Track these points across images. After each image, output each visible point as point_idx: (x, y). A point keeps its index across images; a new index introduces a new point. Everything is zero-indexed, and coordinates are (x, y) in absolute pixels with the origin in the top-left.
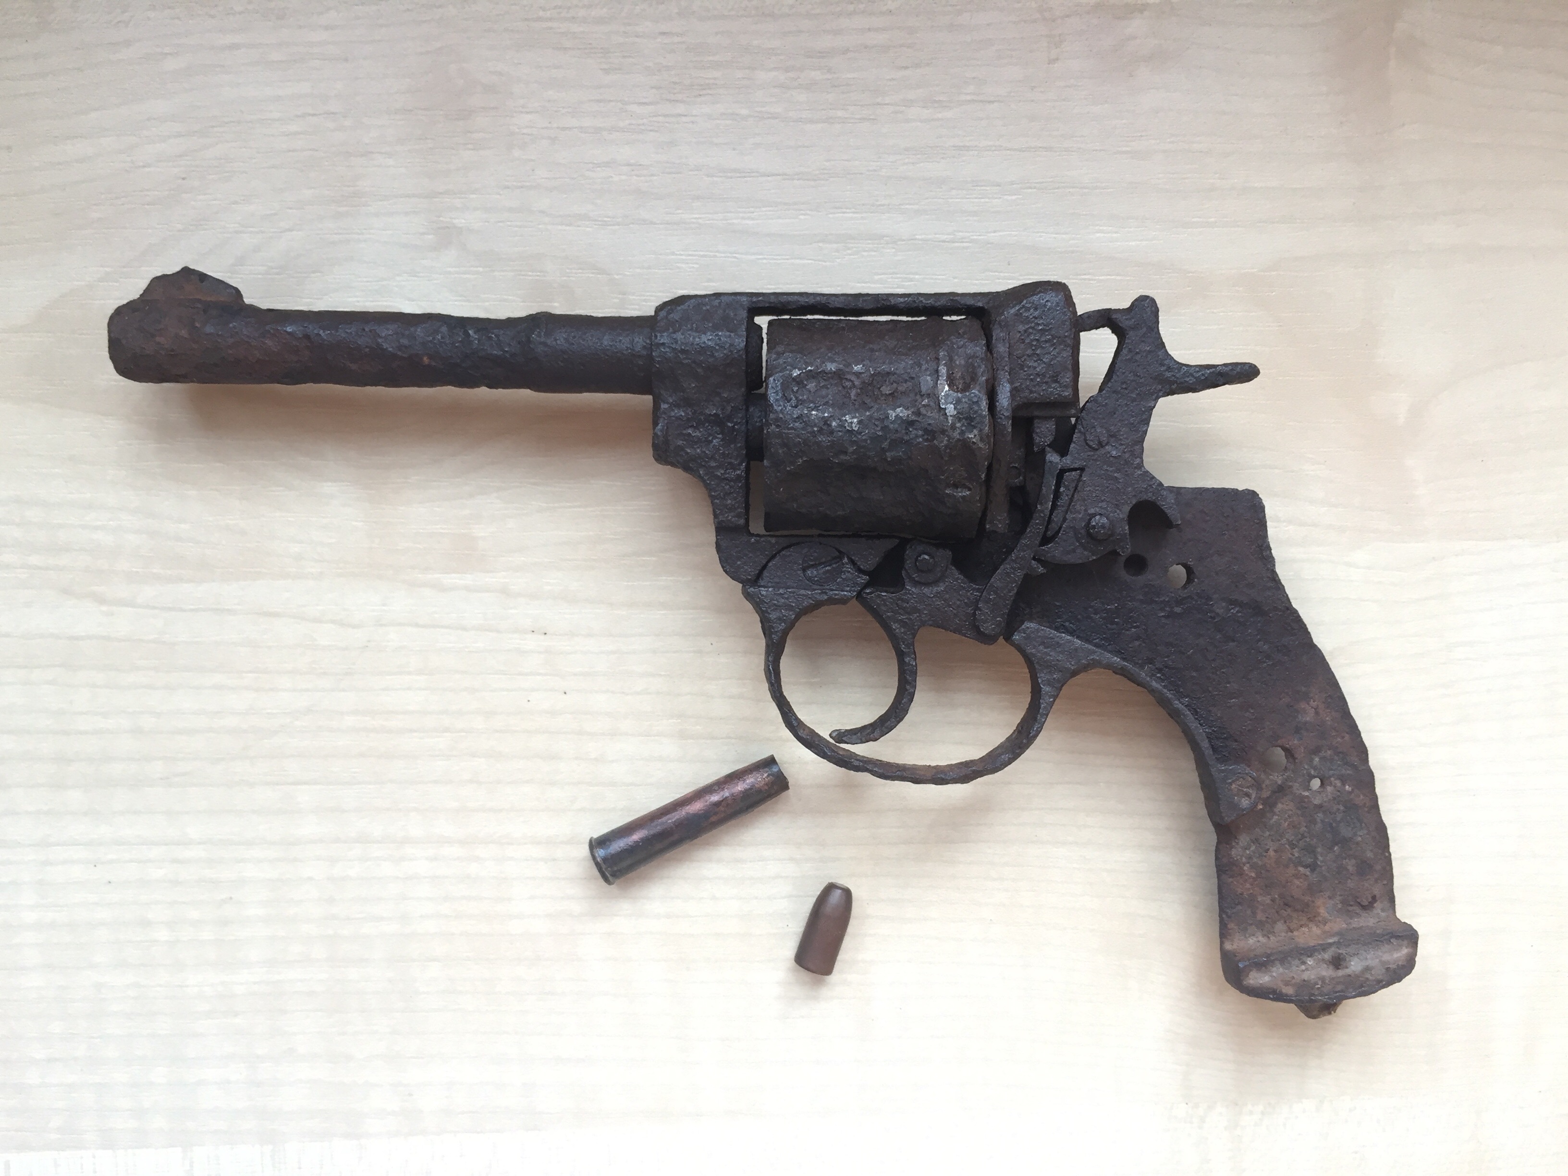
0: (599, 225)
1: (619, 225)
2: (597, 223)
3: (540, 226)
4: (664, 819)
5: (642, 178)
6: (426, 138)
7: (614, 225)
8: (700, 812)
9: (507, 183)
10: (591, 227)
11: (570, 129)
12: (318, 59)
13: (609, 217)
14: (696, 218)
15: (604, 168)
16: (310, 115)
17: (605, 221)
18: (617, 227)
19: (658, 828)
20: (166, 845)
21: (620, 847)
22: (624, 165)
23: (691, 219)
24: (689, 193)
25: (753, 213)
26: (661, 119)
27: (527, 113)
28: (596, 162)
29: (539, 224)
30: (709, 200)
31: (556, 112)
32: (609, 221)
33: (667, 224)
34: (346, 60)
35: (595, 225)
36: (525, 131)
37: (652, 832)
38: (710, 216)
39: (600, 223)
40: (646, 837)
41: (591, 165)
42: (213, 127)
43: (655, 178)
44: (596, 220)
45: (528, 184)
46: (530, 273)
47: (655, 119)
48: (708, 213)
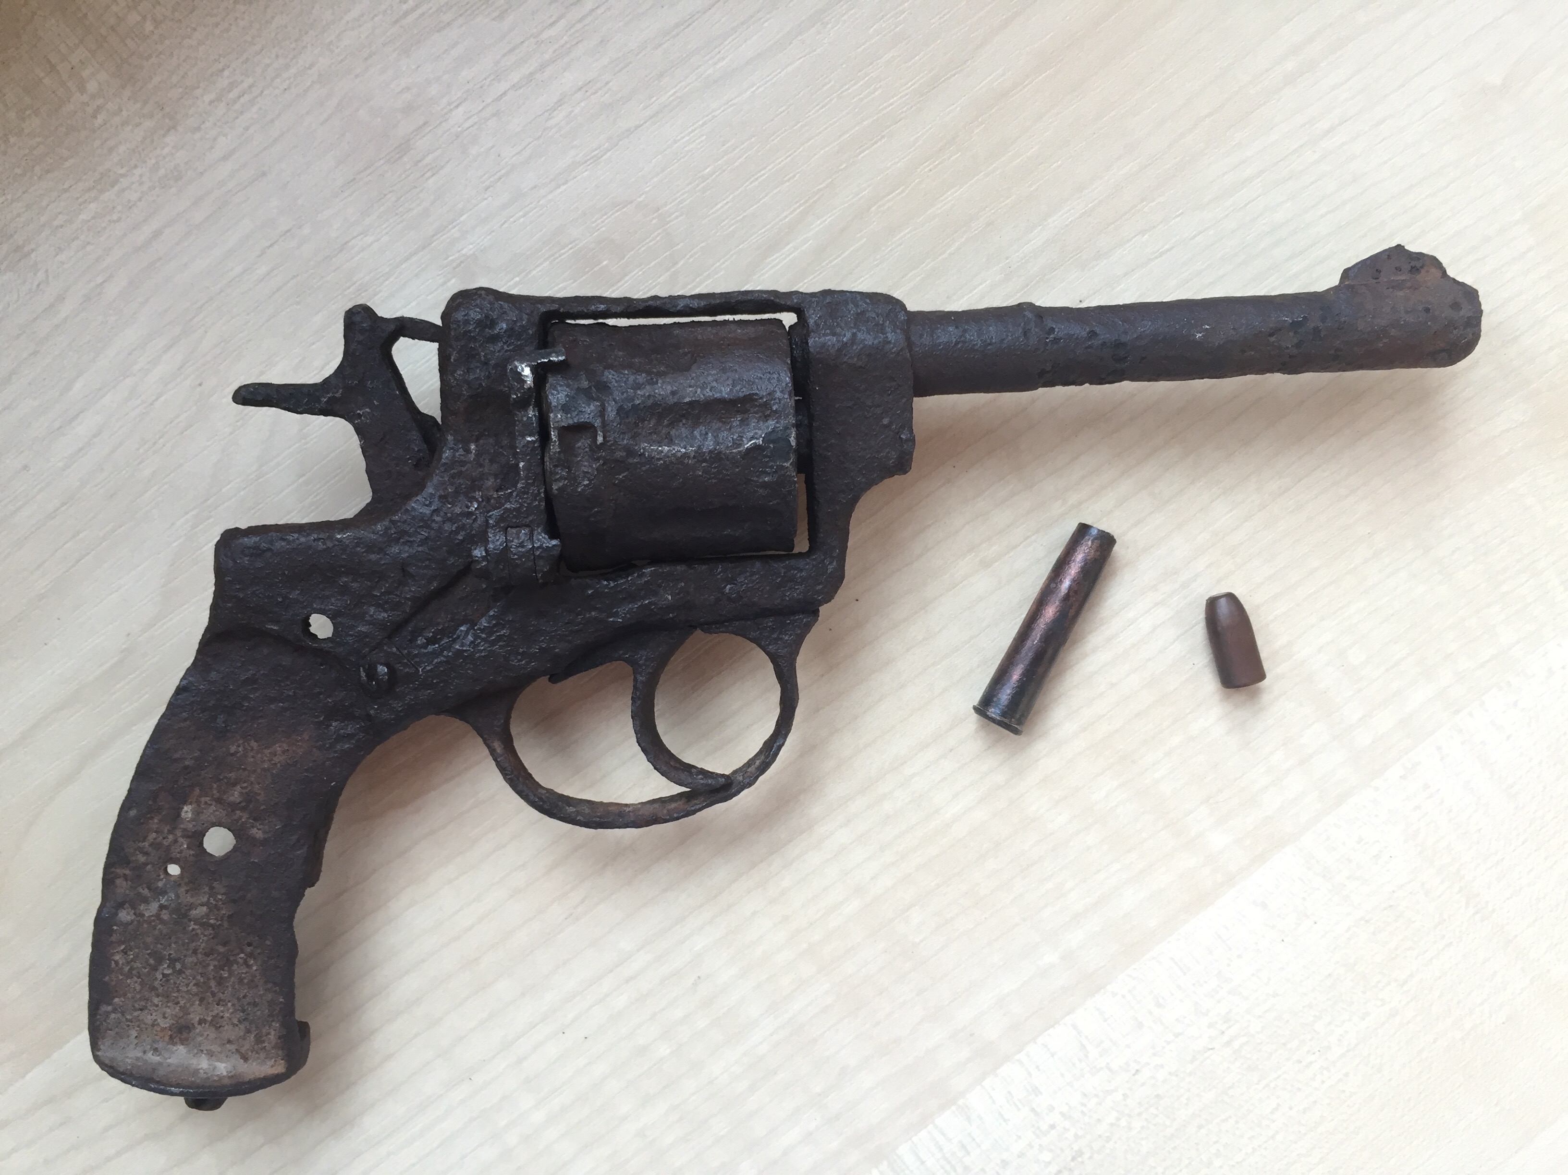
0: (591, 163)
1: (610, 151)
2: (588, 163)
3: (541, 202)
4: (1029, 644)
5: (600, 92)
6: (385, 195)
7: (605, 154)
8: (1056, 616)
9: (484, 185)
10: (586, 170)
11: (505, 93)
12: (239, 191)
13: (596, 150)
14: (672, 96)
15: (559, 108)
16: (268, 247)
17: (595, 156)
18: (609, 154)
19: (1030, 654)
20: (612, 971)
21: (1009, 695)
22: (575, 93)
23: (669, 98)
24: (651, 76)
25: (719, 52)
26: (578, 26)
27: (457, 107)
28: (549, 108)
29: (539, 202)
30: (673, 69)
31: (481, 87)
32: (598, 154)
33: (651, 118)
34: (264, 174)
35: (588, 165)
36: (467, 125)
37: (1027, 662)
38: (683, 84)
39: (591, 161)
40: (1025, 670)
41: (547, 114)
42: (191, 320)
43: (611, 84)
44: (586, 162)
45: (503, 172)
46: (562, 251)
47: (573, 30)
48: (680, 82)
